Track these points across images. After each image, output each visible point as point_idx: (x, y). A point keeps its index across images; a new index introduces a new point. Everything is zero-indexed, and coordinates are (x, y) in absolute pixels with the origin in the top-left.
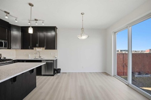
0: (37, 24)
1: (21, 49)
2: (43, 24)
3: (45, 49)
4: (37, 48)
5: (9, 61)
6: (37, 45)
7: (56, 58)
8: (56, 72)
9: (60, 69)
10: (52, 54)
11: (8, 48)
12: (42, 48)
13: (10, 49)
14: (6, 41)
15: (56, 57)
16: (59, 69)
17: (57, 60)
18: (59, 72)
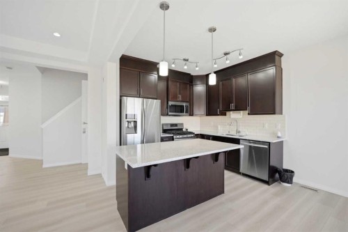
0: (228, 62)
1: (207, 115)
2: (241, 57)
3: (249, 114)
4: (231, 112)
5: (190, 136)
6: (232, 106)
7: (278, 137)
8: (277, 175)
9: (293, 172)
10: (267, 126)
11: (190, 115)
12: (242, 112)
13: (192, 115)
14: (188, 104)
15: (279, 135)
16: (287, 171)
17: (281, 143)
18: (289, 181)
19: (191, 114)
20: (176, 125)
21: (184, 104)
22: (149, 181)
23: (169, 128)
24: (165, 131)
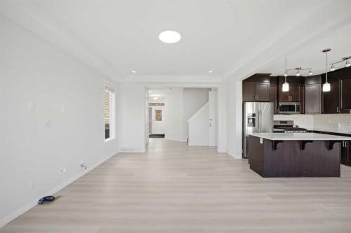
0: (348, 65)
1: (322, 113)
19: (303, 112)
20: (286, 122)
21: (295, 104)
22: (276, 152)
23: (279, 124)
24: (275, 127)
